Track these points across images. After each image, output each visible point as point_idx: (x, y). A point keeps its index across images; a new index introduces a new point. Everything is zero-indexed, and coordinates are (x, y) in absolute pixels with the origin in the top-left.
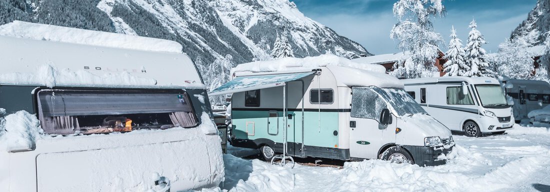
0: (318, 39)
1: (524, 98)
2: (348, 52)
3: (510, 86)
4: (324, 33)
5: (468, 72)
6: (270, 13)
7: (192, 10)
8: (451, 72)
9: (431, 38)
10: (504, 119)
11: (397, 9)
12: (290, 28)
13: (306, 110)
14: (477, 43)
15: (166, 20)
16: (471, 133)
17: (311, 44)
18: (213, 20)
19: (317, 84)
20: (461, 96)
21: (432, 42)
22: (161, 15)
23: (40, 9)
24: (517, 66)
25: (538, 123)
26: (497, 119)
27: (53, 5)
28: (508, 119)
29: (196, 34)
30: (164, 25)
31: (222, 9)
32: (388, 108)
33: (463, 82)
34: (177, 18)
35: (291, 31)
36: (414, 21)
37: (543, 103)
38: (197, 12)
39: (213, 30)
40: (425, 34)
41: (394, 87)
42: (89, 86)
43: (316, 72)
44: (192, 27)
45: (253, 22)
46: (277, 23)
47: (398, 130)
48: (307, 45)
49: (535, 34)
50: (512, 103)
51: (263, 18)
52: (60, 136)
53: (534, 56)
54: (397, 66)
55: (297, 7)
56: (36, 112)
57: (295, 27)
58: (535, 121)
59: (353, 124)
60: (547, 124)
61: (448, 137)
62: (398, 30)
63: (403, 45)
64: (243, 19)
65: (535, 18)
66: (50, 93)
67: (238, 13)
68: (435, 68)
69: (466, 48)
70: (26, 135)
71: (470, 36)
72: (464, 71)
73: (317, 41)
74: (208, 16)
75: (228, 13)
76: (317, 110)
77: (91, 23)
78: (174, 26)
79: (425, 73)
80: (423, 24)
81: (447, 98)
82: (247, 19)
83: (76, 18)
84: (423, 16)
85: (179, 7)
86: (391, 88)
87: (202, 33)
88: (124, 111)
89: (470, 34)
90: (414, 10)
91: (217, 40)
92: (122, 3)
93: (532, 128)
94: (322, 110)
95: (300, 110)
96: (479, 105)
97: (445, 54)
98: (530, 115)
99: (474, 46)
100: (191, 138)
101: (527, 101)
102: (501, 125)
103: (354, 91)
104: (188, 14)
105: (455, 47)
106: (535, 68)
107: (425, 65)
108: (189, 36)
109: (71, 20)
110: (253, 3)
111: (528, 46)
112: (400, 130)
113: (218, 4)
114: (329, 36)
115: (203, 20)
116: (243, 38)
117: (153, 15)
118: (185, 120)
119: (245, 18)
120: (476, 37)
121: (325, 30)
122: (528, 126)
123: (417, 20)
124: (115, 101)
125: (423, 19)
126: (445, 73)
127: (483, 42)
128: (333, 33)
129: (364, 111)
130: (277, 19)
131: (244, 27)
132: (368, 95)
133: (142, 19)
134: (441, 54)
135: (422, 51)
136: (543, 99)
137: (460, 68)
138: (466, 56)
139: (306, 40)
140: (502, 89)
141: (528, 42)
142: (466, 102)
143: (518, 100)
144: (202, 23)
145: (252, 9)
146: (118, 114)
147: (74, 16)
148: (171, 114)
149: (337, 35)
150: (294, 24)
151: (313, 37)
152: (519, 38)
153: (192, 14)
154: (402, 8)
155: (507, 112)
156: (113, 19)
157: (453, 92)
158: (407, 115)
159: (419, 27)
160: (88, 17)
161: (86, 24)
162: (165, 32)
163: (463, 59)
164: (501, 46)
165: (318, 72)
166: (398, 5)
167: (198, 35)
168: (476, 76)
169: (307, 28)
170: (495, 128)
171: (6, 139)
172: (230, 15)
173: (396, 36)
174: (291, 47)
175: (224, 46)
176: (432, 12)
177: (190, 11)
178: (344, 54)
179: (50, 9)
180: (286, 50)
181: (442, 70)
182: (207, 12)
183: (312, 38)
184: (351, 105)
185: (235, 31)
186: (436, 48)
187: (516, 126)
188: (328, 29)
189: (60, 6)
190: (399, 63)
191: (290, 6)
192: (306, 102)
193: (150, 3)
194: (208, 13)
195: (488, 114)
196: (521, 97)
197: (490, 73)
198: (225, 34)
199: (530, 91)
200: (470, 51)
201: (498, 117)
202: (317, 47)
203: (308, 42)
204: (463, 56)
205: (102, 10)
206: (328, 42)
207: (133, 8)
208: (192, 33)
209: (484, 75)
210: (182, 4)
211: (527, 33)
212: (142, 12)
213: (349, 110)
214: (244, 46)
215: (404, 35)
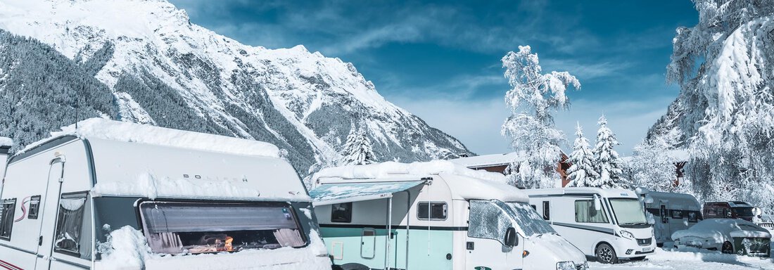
0: (402, 131)
1: (666, 214)
2: (442, 150)
3: (649, 201)
4: (411, 123)
5: (597, 180)
6: (339, 95)
7: (231, 86)
8: (576, 180)
9: (553, 136)
10: (644, 241)
11: (511, 98)
12: (364, 115)
13: (412, 228)
14: (607, 144)
15: (194, 99)
16: (606, 259)
17: (393, 137)
18: (260, 102)
19: (427, 196)
20: (592, 212)
21: (554, 142)
22: (186, 92)
23: (9, 78)
24: (656, 174)
25: (683, 246)
26: (636, 242)
27: (30, 72)
28: (648, 241)
29: (235, 118)
30: (191, 105)
31: (274, 87)
32: (513, 226)
33: (595, 195)
34: (210, 96)
35: (366, 119)
36: (532, 115)
37: (689, 222)
38: (238, 90)
39: (259, 114)
40: (546, 131)
41: (518, 200)
42: (191, 198)
43: (426, 181)
44: (230, 109)
45: (316, 105)
46: (347, 108)
47: (526, 254)
48: (388, 138)
49: (675, 133)
50: (653, 222)
51: (328, 101)
52: (169, 256)
53: (676, 161)
54: (510, 171)
55: (376, 88)
56: (140, 227)
57: (372, 114)
58: (680, 244)
59: (470, 246)
60: (695, 249)
61: (583, 263)
62: (511, 126)
63: (517, 143)
64: (301, 101)
65: (676, 113)
66: (152, 206)
67: (295, 93)
68: (557, 175)
69: (594, 150)
70: (136, 254)
71: (600, 135)
72: (593, 179)
73: (400, 134)
74: (254, 95)
75: (281, 92)
76: (426, 228)
77: (84, 99)
78: (204, 107)
79: (545, 180)
80: (542, 119)
81: (576, 214)
82: (308, 102)
83: (63, 91)
84: (542, 109)
85: (213, 82)
86: (515, 202)
87: (243, 117)
88: (227, 227)
89: (599, 131)
90: (531, 101)
91: (264, 128)
92: (133, 74)
93: (677, 252)
94: (432, 228)
95: (404, 227)
96: (614, 223)
97: (568, 156)
98: (674, 237)
99: (604, 148)
100: (301, 261)
101: (670, 218)
102: (641, 248)
103: (473, 205)
104: (225, 91)
105: (582, 149)
106: (678, 177)
107: (545, 171)
108: (225, 122)
109: (54, 94)
110: (317, 81)
111: (670, 148)
112: (528, 253)
113: (269, 79)
114: (417, 127)
115: (246, 100)
116: (301, 126)
117: (175, 91)
118: (292, 239)
119: (304, 99)
120: (606, 136)
121: (412, 120)
122: (672, 250)
123: (535, 113)
124: (216, 215)
125: (542, 114)
126: (570, 179)
127: (615, 142)
128: (423, 123)
129: (484, 230)
130: (348, 102)
131: (302, 111)
132: (489, 211)
133: (159, 97)
134: (564, 157)
135: (541, 153)
136: (689, 217)
137: (589, 175)
138: (594, 159)
139: (386, 131)
140: (641, 203)
141: (668, 143)
142: (599, 219)
143: (659, 218)
144: (245, 104)
145: (315, 88)
146: (222, 230)
147: (59, 88)
148: (275, 231)
149: (428, 126)
150: (371, 110)
151: (395, 128)
152: (658, 138)
153: (232, 91)
154: (516, 97)
155: (647, 233)
156: (117, 95)
157: (583, 206)
158: (535, 235)
159: (537, 123)
160: (81, 90)
161: (76, 100)
162: (191, 115)
163: (591, 164)
164: (637, 148)
165: (429, 181)
166: (512, 93)
167: (238, 120)
168: (607, 186)
169: (389, 117)
170: (634, 252)
171: (115, 258)
172: (283, 95)
173: (508, 132)
174: (370, 142)
175: (274, 136)
176: (553, 104)
177: (228, 89)
178: (436, 151)
179: (25, 78)
180: (364, 146)
181: (565, 177)
182: (253, 89)
183: (393, 129)
184: (468, 222)
185: (290, 116)
186: (558, 149)
187: (658, 249)
188: (416, 119)
189: (40, 74)
190: (512, 167)
191: (366, 86)
192: (412, 217)
193: (172, 75)
194: (254, 92)
195: (625, 234)
196: (663, 214)
197: (624, 183)
198: (276, 121)
199: (674, 207)
200: (600, 153)
201: (637, 239)
202: (401, 142)
203: (388, 134)
204: (591, 160)
205: (101, 81)
206: (415, 136)
207: (147, 80)
208: (230, 118)
209: (616, 184)
210: (219, 78)
211: (667, 131)
212: (160, 87)
213: (466, 229)
214: (302, 137)
215: (519, 132)
